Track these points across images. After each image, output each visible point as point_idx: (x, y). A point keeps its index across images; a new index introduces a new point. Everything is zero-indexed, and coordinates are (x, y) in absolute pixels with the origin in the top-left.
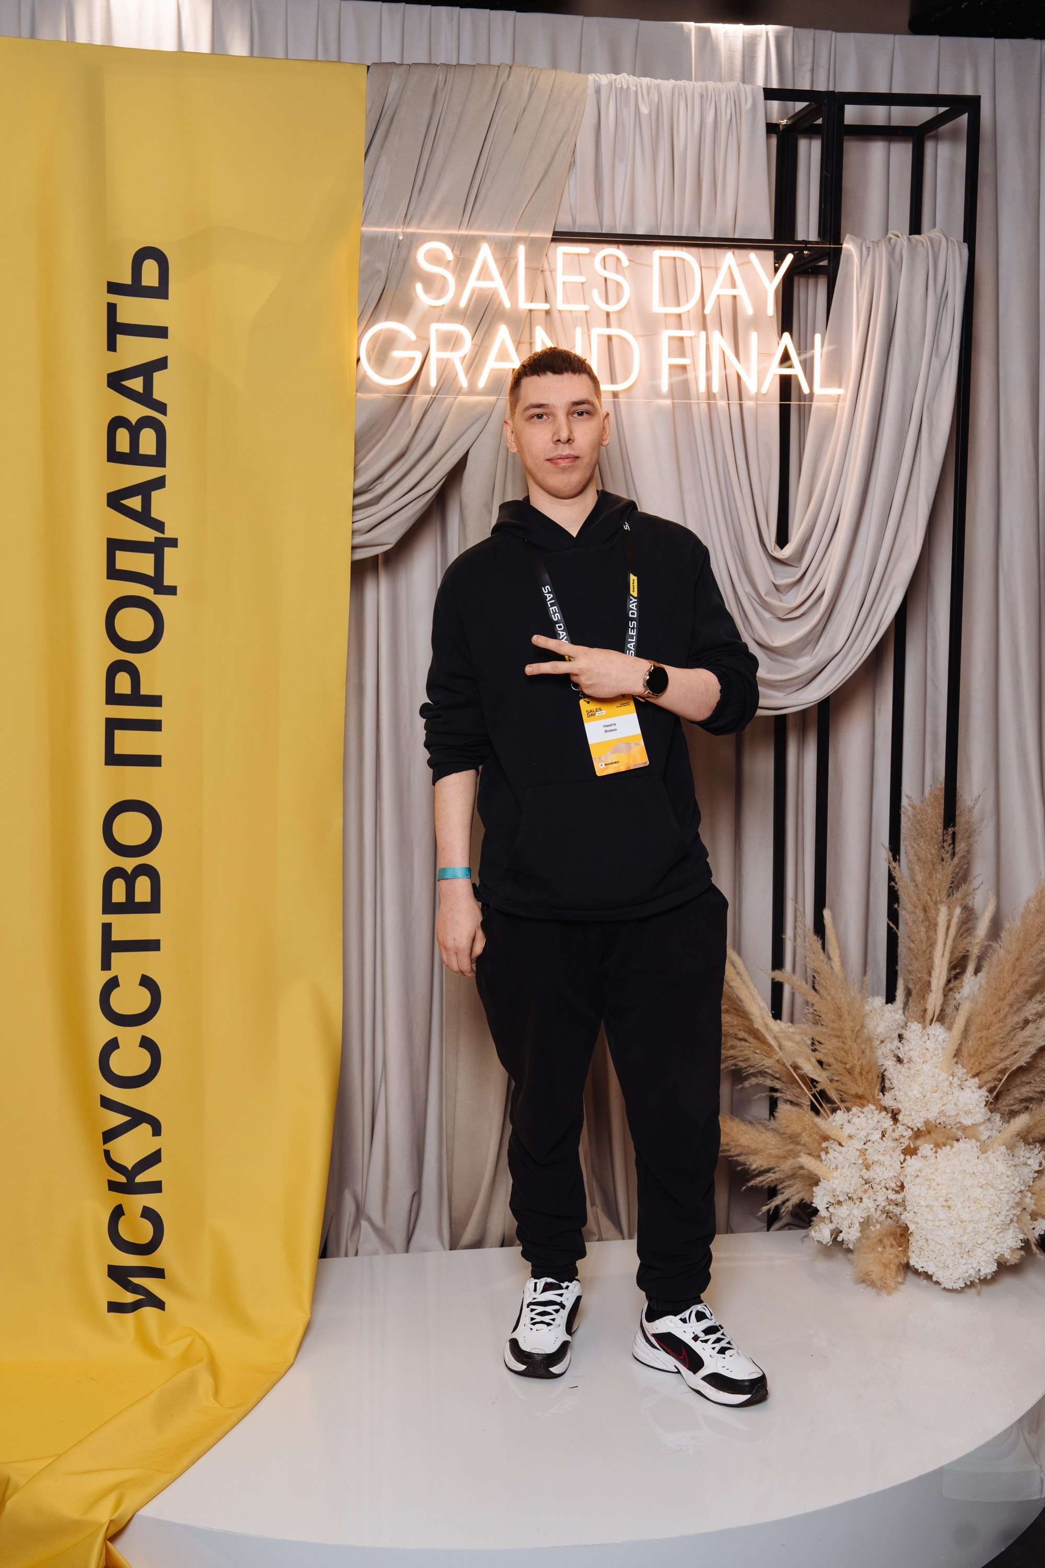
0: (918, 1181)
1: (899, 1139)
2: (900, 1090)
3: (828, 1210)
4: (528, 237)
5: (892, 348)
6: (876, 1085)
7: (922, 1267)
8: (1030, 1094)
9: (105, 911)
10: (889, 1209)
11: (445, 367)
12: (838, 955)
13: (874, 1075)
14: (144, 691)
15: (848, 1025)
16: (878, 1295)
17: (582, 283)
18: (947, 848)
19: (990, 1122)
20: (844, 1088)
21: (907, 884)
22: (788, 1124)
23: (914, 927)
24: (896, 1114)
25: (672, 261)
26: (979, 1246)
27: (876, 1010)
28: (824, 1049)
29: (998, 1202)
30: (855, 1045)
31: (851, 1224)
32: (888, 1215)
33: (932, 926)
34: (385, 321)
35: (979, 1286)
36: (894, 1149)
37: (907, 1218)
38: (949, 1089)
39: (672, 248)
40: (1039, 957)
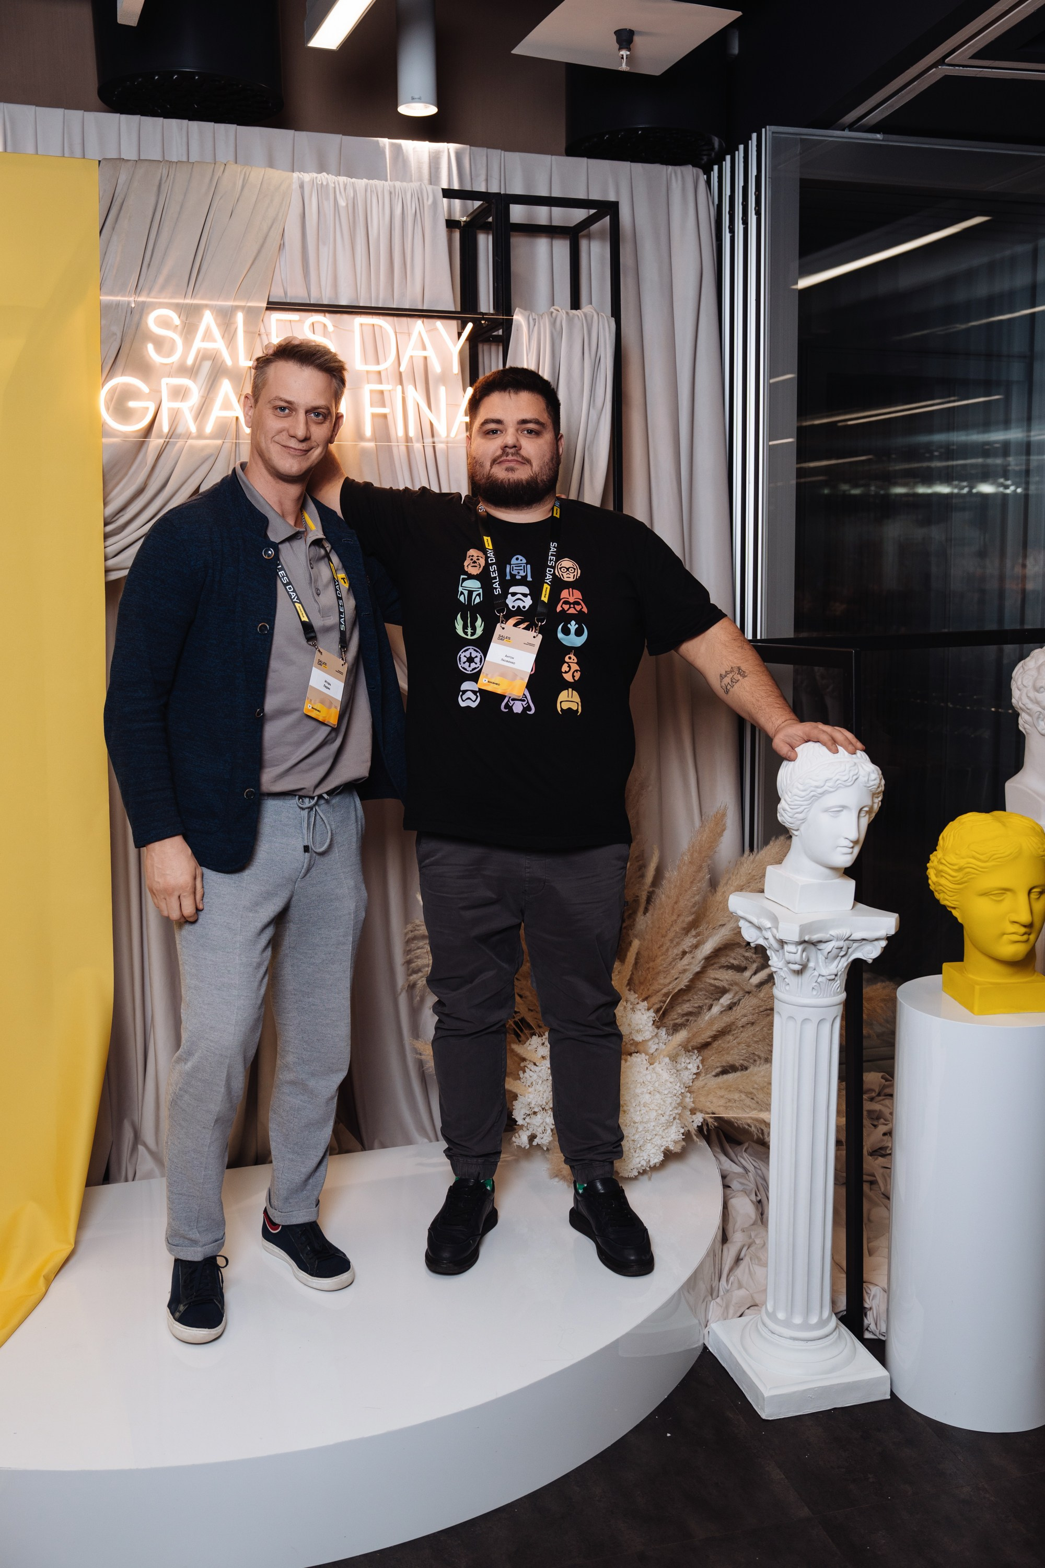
3: (525, 1120)
4: (245, 306)
8: (690, 1010)
19: (657, 1037)
25: (371, 328)
26: (648, 1141)
29: (663, 1105)
34: (121, 376)
35: (649, 1172)
39: (371, 316)
40: (693, 900)
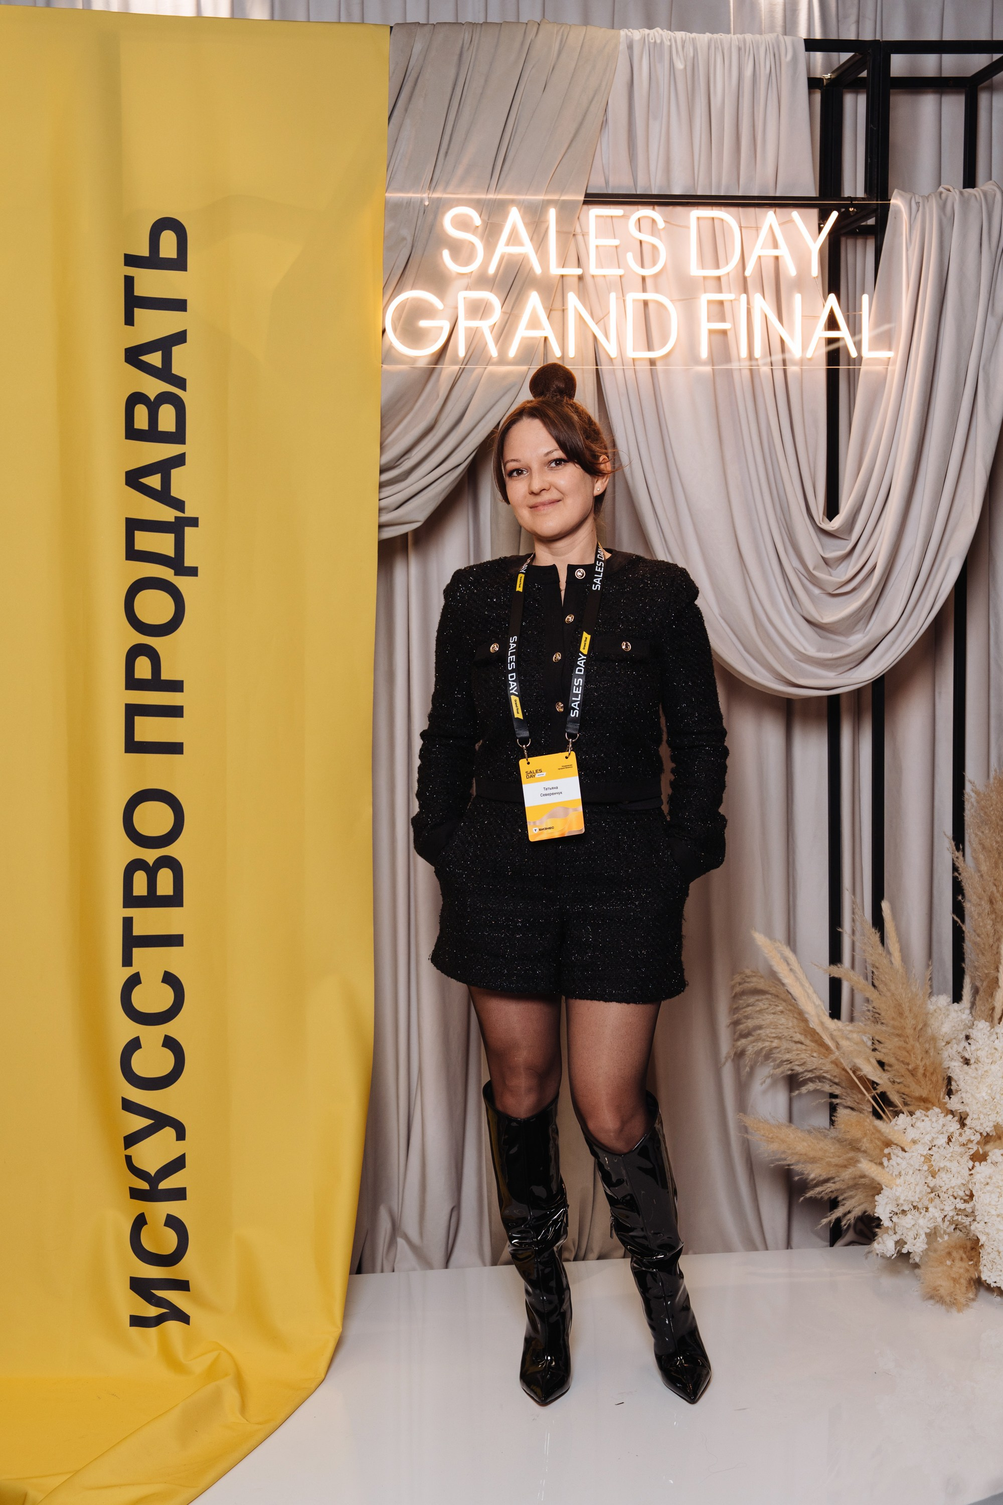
0: (988, 1188)
2: (967, 1092)
3: (891, 1220)
4: (559, 200)
5: (944, 307)
6: (942, 1088)
7: (995, 1282)
9: (125, 906)
10: (958, 1219)
11: (474, 336)
12: (899, 949)
13: (939, 1076)
14: (164, 676)
15: (910, 1022)
16: (948, 1312)
17: (616, 247)
20: (906, 1091)
21: (972, 874)
22: (849, 1131)
23: (979, 920)
24: (965, 1119)
25: (710, 222)
27: (940, 1010)
28: (884, 1047)
30: (917, 1045)
31: (917, 1235)
32: (958, 1227)
34: (411, 290)
36: (961, 1155)
37: (977, 1228)
39: (710, 208)
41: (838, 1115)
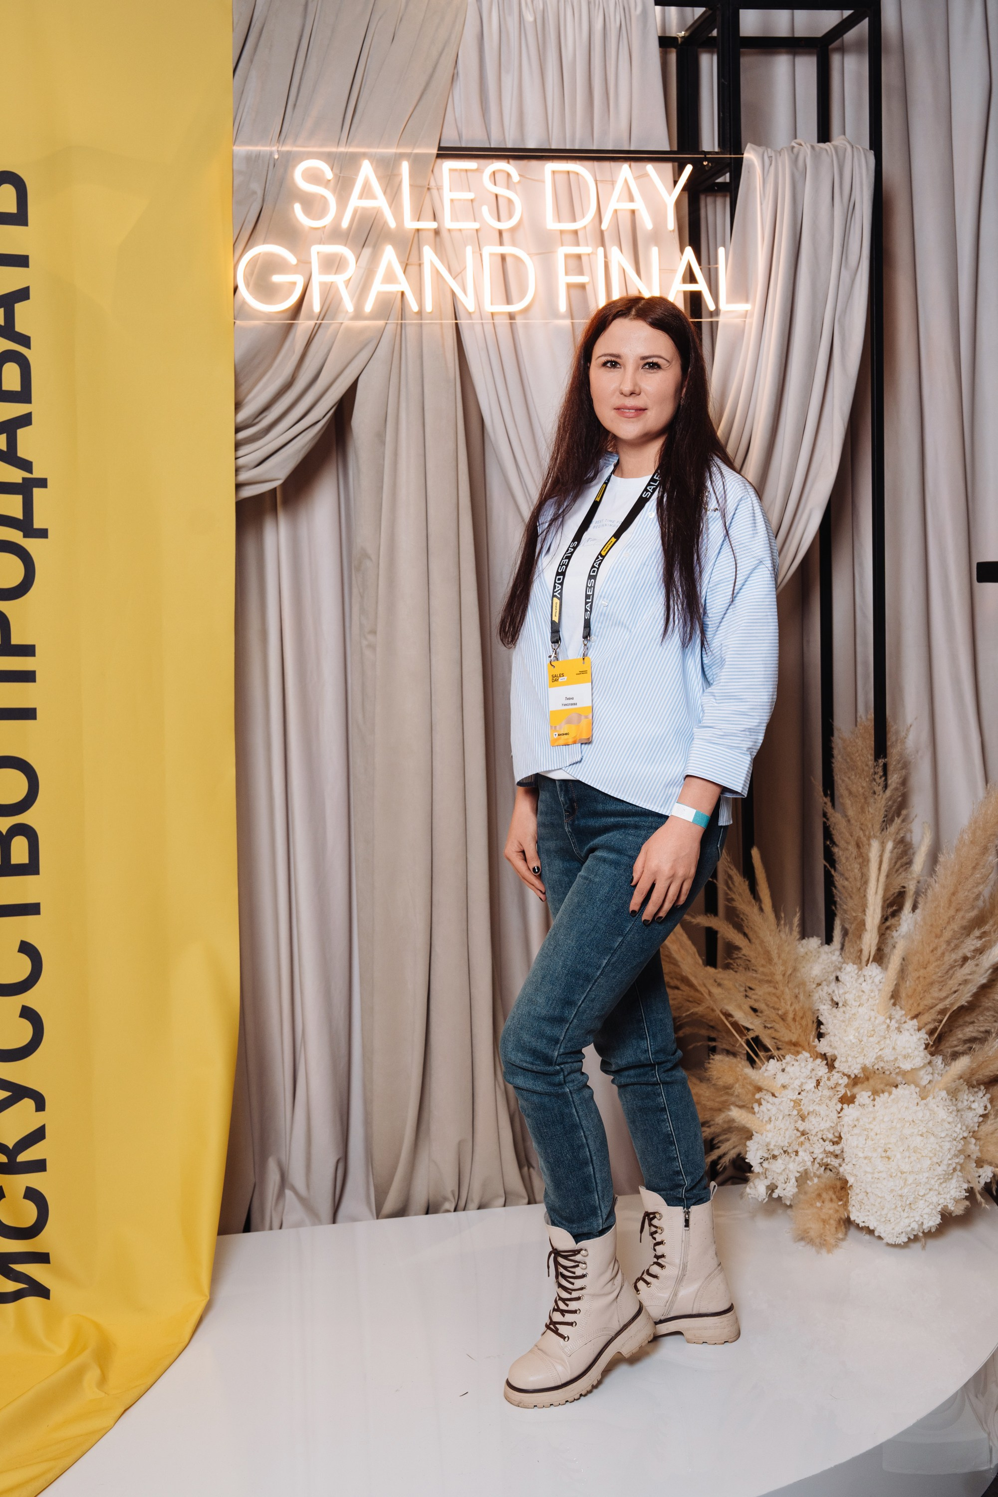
0: (856, 1131)
1: (835, 1087)
2: (835, 1035)
3: (762, 1166)
4: (411, 153)
5: (799, 261)
6: (812, 1031)
7: (864, 1222)
8: (974, 1035)
10: (827, 1162)
11: (329, 292)
12: (769, 895)
13: (809, 1020)
14: (14, 641)
15: (779, 969)
16: (818, 1253)
17: (472, 201)
18: (878, 781)
19: (931, 1066)
20: (778, 1035)
21: (839, 820)
22: (719, 1076)
23: (847, 863)
24: (835, 1060)
25: (566, 176)
26: (921, 1198)
27: (811, 952)
28: (754, 994)
29: (939, 1151)
30: (787, 990)
31: (787, 1179)
32: (828, 1167)
33: (864, 862)
34: (263, 244)
35: (923, 1240)
36: (830, 1099)
37: (846, 1170)
38: (887, 1032)
39: (565, 161)
40: (976, 891)
41: (711, 1061)
